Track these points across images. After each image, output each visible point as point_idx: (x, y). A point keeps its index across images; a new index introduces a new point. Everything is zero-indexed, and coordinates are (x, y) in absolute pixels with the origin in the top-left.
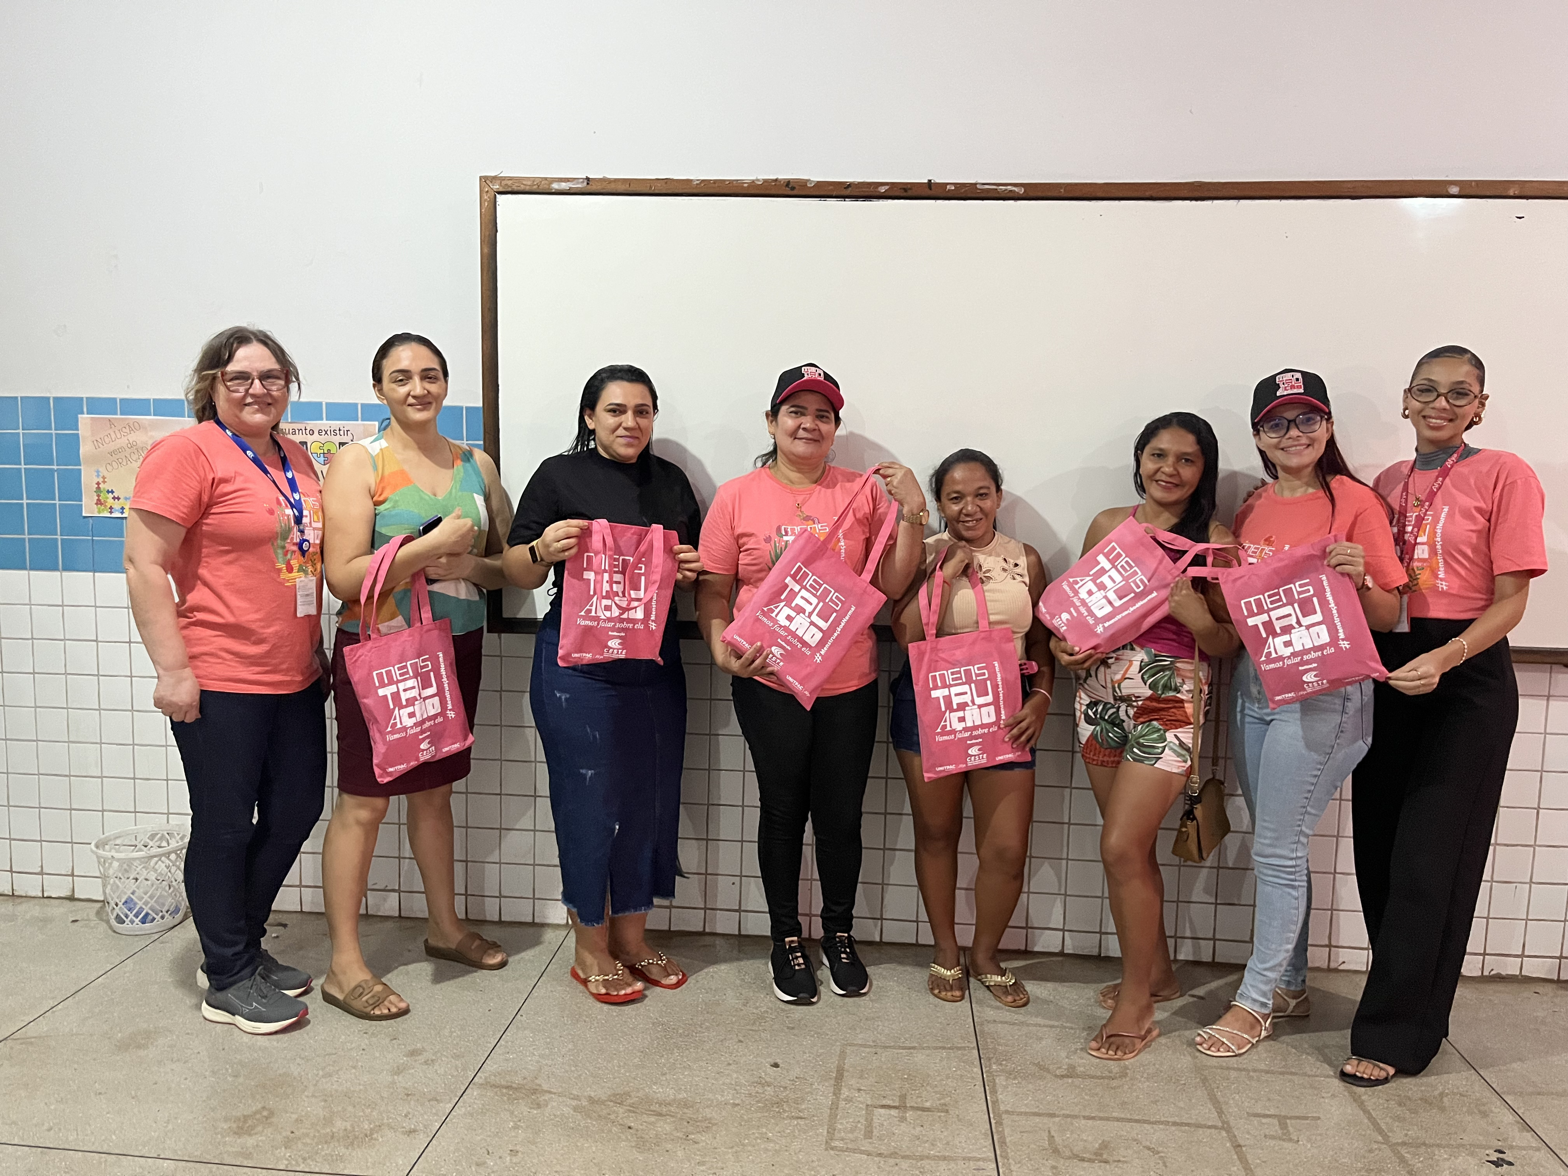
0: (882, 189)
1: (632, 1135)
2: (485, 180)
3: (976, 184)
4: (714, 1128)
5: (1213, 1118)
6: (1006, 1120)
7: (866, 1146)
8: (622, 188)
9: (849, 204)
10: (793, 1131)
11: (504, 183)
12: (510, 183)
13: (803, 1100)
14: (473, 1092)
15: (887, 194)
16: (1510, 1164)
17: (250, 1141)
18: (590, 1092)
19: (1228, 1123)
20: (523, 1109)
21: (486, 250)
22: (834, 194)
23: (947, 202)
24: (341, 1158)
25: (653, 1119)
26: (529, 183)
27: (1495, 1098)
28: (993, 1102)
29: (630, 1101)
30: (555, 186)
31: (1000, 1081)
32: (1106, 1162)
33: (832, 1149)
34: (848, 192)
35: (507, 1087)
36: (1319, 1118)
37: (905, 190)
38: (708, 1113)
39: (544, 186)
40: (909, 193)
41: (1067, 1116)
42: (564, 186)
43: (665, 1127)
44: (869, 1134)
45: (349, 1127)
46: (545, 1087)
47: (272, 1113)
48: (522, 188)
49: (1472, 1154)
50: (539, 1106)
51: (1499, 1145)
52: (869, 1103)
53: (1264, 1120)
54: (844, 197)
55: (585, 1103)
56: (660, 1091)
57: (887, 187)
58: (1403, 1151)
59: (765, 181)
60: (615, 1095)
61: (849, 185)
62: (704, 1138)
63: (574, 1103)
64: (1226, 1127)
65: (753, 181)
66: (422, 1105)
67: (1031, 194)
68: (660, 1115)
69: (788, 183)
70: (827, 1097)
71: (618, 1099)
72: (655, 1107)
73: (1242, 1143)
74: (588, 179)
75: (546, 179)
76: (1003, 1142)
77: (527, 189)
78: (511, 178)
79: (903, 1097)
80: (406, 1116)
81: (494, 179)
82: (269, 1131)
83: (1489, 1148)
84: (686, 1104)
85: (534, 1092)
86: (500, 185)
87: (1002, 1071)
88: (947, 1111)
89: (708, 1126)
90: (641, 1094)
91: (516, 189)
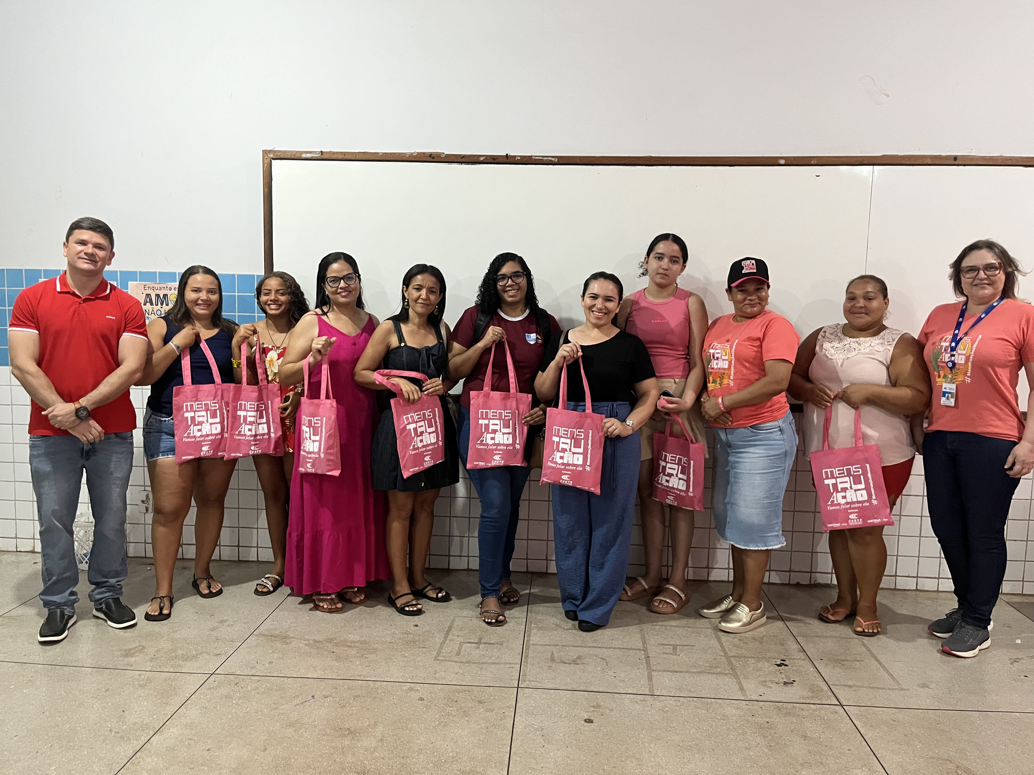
0: (482, 159)
1: (334, 655)
2: (265, 152)
3: (531, 156)
4: (378, 652)
5: (640, 646)
6: (531, 648)
7: (456, 659)
8: (340, 157)
9: (464, 166)
10: (419, 653)
11: (276, 154)
12: (279, 154)
13: (427, 640)
14: (253, 638)
15: (484, 161)
16: (787, 665)
17: (132, 660)
18: (314, 637)
19: (646, 648)
20: (278, 645)
21: (266, 190)
22: (456, 161)
23: (516, 166)
24: (180, 666)
25: (346, 649)
26: (289, 154)
27: (792, 639)
28: (527, 641)
29: (335, 641)
30: (304, 156)
31: (534, 631)
32: (578, 664)
33: (437, 660)
34: (463, 160)
35: (271, 636)
36: (694, 646)
37: (494, 159)
38: (376, 646)
39: (298, 156)
40: (496, 161)
41: (563, 646)
42: (309, 156)
43: (353, 652)
44: (458, 654)
45: (185, 653)
46: (291, 635)
47: (144, 647)
48: (286, 156)
49: (768, 662)
50: (287, 643)
51: (784, 658)
52: (462, 641)
53: (665, 647)
54: (461, 163)
55: (311, 642)
56: (351, 637)
57: (484, 158)
58: (733, 660)
59: (418, 153)
60: (328, 639)
61: (464, 156)
62: (372, 657)
63: (306, 642)
64: (645, 650)
65: (412, 154)
66: (225, 643)
67: (561, 162)
68: (351, 647)
69: (431, 155)
70: (440, 639)
71: (329, 641)
72: (349, 644)
73: (649, 655)
74: (322, 152)
75: (299, 152)
76: (527, 656)
77: (289, 157)
78: (280, 151)
79: (480, 639)
80: (216, 648)
81: (270, 151)
82: (142, 655)
83: (778, 659)
84: (365, 642)
85: (285, 638)
86: (274, 155)
87: (536, 627)
88: (502, 644)
89: (375, 651)
90: (342, 638)
91: (282, 157)
